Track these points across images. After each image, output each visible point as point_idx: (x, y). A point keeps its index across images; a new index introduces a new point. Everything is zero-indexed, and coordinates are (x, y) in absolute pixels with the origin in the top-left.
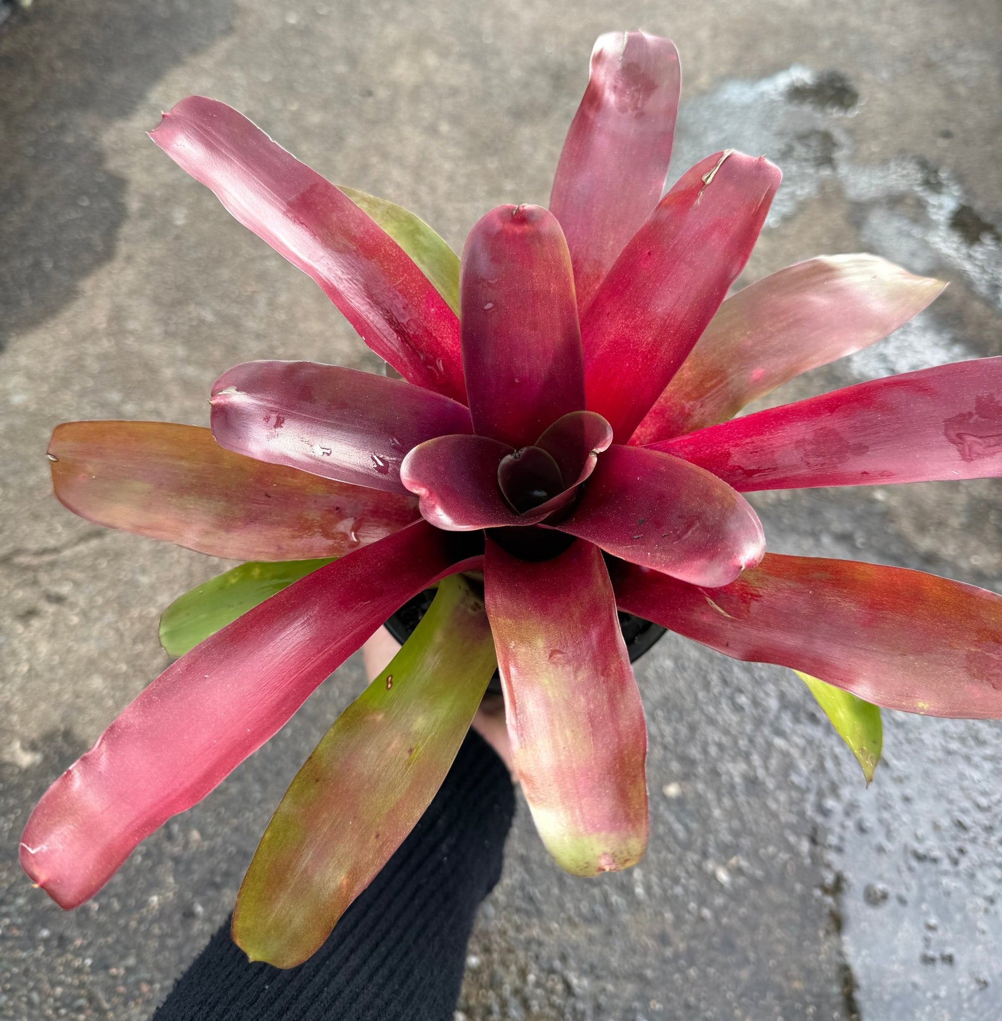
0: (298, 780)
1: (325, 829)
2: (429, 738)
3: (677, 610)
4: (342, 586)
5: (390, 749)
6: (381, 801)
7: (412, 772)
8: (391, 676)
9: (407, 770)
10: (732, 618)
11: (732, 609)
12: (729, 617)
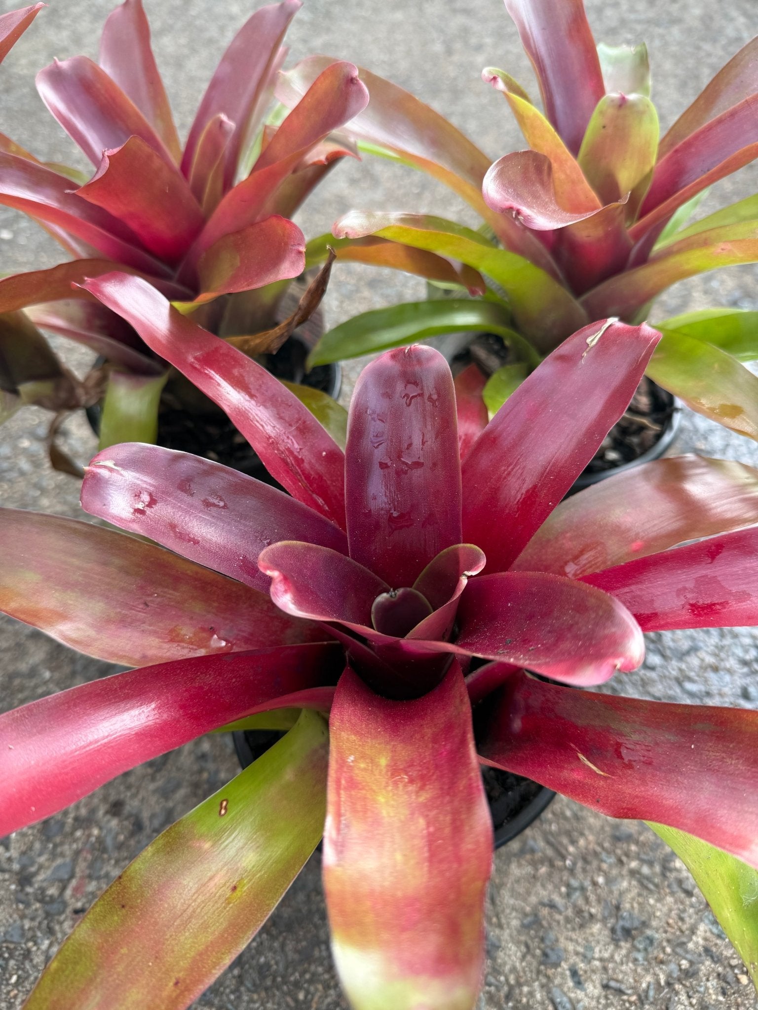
0: (102, 903)
1: (120, 969)
2: (258, 876)
3: (546, 767)
4: (186, 691)
5: (212, 884)
6: (189, 941)
7: (231, 912)
8: (226, 800)
9: (225, 908)
10: (606, 775)
11: (606, 765)
12: (602, 773)
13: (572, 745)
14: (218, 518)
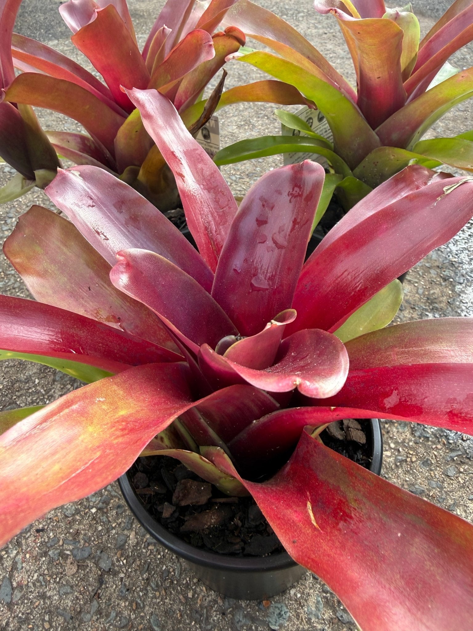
10: (317, 527)
11: (322, 519)
12: (315, 524)
13: (308, 493)
14: (131, 234)
